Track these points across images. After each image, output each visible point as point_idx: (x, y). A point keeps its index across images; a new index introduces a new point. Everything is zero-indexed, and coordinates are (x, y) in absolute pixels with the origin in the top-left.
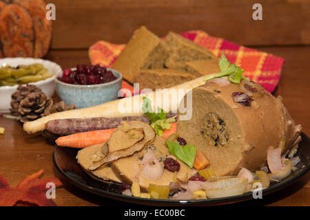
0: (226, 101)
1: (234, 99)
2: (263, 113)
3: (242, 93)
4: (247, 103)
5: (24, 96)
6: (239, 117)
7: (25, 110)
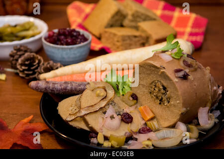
0: (169, 75)
1: (175, 75)
2: (196, 84)
3: (182, 70)
4: (185, 77)
5: (20, 56)
6: (178, 88)
7: (23, 68)
